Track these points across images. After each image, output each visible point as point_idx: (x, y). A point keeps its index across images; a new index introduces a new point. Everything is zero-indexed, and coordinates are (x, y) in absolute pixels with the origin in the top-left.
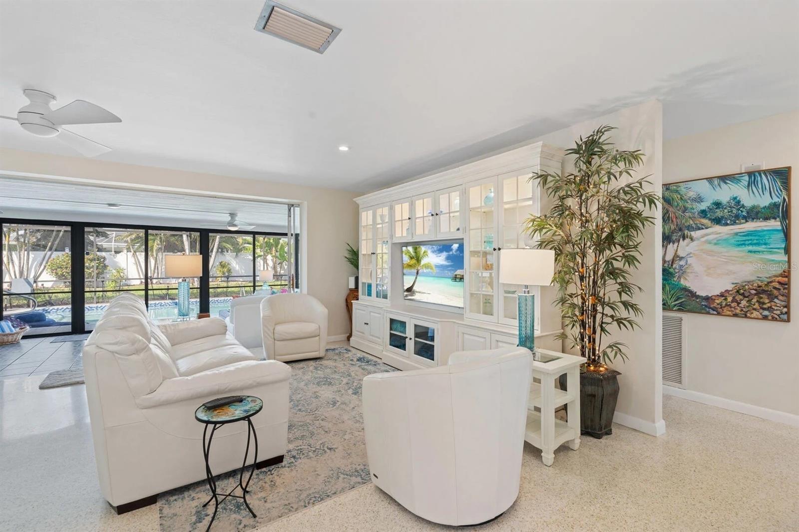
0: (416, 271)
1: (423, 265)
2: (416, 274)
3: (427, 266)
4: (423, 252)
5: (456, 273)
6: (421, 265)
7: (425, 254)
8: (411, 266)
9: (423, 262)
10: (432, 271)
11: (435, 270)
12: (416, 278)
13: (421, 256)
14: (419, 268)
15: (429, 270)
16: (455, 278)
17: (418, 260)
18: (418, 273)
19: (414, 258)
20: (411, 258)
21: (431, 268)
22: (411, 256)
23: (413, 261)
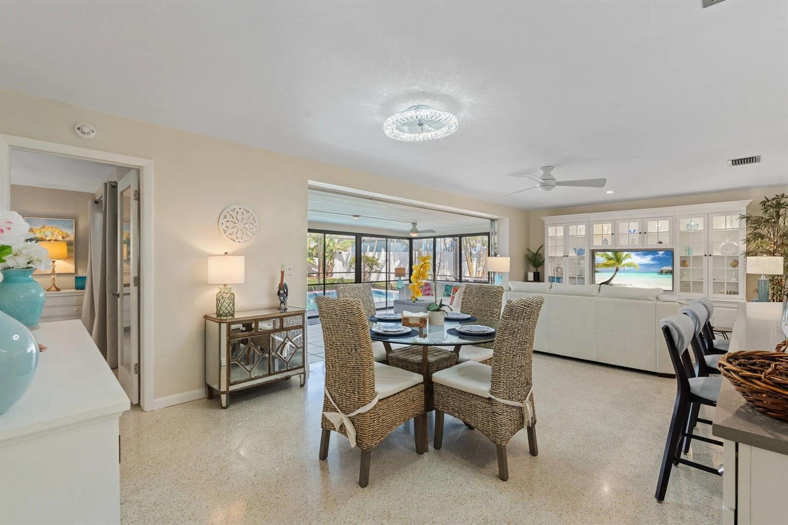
0: (615, 269)
1: (624, 265)
2: (615, 271)
3: (629, 265)
4: (625, 255)
5: (663, 269)
6: (622, 264)
7: (627, 256)
8: (608, 265)
9: (624, 262)
10: (635, 268)
11: (639, 268)
12: (615, 274)
13: (622, 258)
14: (619, 266)
15: (632, 268)
16: (661, 272)
17: (619, 260)
18: (617, 270)
19: (612, 259)
20: (609, 259)
21: (635, 266)
22: (610, 257)
23: (612, 262)
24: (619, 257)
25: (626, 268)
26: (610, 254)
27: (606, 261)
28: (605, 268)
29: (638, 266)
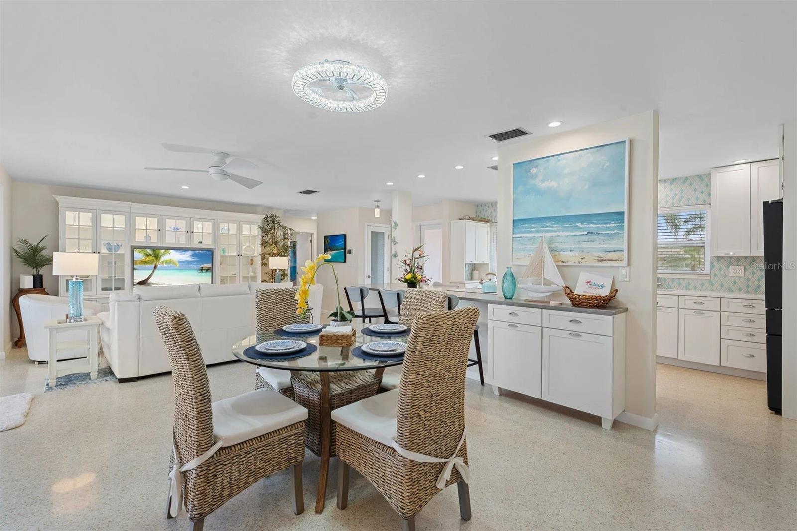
0: (154, 266)
1: (163, 262)
2: (153, 269)
3: (167, 262)
4: (163, 252)
5: (203, 266)
6: (161, 261)
7: (165, 254)
8: (146, 262)
9: (162, 259)
10: (174, 265)
11: (178, 265)
12: (153, 272)
13: (160, 254)
14: (158, 263)
15: (171, 265)
16: (201, 270)
17: (157, 257)
18: (155, 268)
19: (151, 255)
20: (148, 255)
21: (174, 263)
22: (148, 253)
23: (151, 258)
24: (157, 253)
25: (165, 265)
26: (149, 251)
27: (144, 258)
28: (144, 266)
29: (177, 263)
